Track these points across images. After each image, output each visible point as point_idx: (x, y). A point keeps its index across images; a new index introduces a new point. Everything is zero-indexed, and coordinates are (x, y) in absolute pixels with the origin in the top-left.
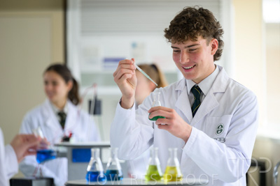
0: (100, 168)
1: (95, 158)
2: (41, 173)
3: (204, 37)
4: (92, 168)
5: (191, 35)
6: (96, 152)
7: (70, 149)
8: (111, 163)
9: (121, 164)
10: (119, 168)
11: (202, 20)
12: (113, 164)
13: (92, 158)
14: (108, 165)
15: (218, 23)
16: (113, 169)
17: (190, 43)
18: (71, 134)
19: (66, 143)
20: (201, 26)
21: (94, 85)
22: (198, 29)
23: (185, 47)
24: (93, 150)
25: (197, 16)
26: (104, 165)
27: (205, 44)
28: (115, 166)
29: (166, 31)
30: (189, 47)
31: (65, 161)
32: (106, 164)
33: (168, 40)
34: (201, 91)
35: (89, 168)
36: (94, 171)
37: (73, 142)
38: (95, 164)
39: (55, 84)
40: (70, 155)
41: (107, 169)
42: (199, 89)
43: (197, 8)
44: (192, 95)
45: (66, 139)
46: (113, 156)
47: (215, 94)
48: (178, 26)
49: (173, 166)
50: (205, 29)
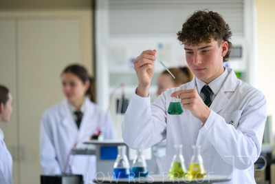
0: (126, 165)
1: (122, 156)
2: (71, 171)
3: (216, 39)
4: (119, 165)
5: (204, 37)
6: (122, 149)
7: (99, 146)
8: (137, 161)
9: (147, 161)
10: (145, 165)
11: (214, 22)
12: (139, 161)
13: (119, 156)
14: (134, 162)
15: (227, 25)
16: (139, 166)
17: (204, 45)
18: (100, 132)
19: (95, 141)
20: (213, 28)
21: (122, 85)
22: (211, 31)
23: (199, 49)
24: (119, 148)
25: (208, 19)
26: (131, 162)
27: (217, 46)
28: (141, 163)
29: (179, 34)
30: (202, 48)
31: (93, 158)
32: (132, 161)
33: (181, 42)
34: (211, 91)
35: (116, 165)
36: (121, 168)
37: (101, 139)
38: (121, 161)
39: (73, 84)
40: (98, 152)
41: (133, 166)
42: (209, 89)
43: (207, 12)
44: (203, 94)
45: (95, 137)
46: (139, 154)
47: (225, 92)
48: (192, 28)
49: (197, 163)
50: (217, 31)
